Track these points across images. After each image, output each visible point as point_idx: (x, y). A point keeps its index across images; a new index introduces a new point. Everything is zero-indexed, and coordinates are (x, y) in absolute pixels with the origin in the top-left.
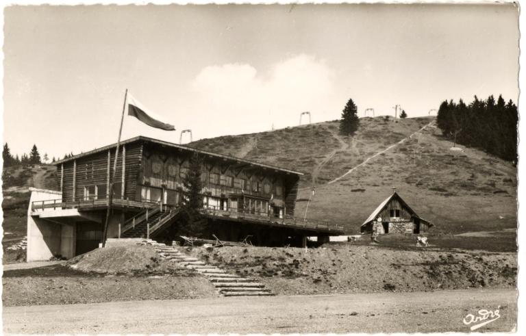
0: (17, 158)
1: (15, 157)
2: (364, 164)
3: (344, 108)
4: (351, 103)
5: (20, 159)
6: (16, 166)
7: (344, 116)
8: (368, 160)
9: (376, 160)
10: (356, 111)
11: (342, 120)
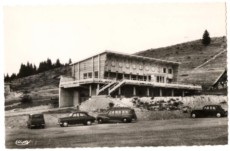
0: (63, 64)
1: (62, 64)
2: (214, 58)
3: (203, 34)
4: (206, 32)
5: (64, 65)
6: (62, 67)
7: (203, 37)
8: (216, 56)
9: (219, 56)
10: (209, 35)
11: (203, 39)
